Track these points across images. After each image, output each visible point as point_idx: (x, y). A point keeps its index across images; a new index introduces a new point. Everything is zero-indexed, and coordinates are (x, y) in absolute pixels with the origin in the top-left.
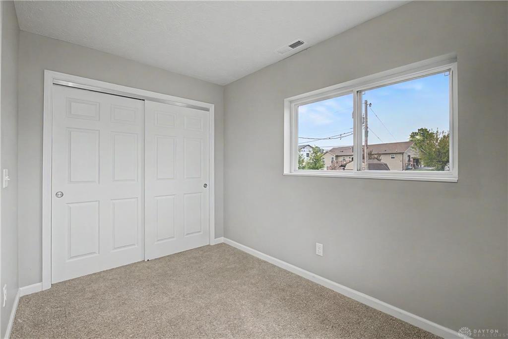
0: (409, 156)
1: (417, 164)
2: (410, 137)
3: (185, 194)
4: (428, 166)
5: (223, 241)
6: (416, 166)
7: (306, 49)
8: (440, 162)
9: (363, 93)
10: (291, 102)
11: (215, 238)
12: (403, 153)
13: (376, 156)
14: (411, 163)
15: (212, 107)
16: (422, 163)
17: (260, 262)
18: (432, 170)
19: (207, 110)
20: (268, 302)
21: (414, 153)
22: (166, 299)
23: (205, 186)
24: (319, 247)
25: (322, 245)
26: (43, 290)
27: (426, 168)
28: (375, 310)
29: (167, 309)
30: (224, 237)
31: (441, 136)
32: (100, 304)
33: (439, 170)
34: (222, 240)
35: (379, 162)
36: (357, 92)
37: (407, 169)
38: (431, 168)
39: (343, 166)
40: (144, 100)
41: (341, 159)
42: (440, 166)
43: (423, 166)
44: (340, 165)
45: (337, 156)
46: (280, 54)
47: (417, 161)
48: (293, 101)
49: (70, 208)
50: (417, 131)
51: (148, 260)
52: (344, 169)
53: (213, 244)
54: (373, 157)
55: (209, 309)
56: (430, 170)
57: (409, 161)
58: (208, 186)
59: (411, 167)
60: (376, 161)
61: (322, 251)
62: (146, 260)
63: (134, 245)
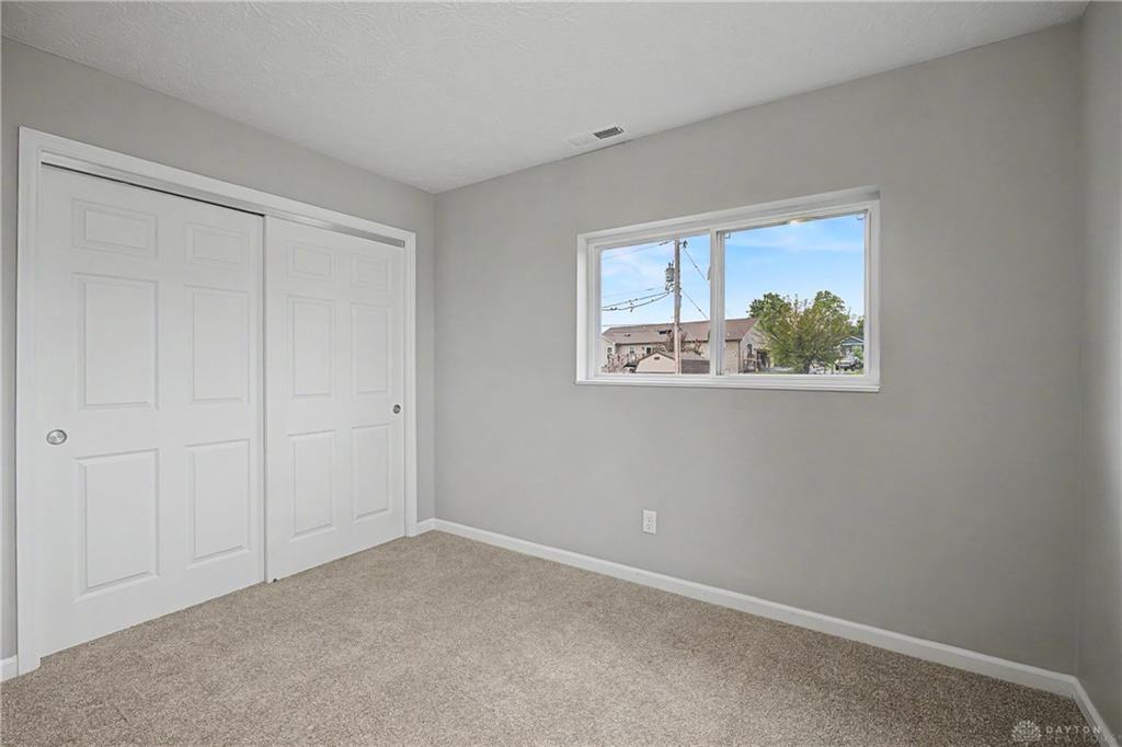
0: (750, 346)
1: (763, 362)
2: (750, 309)
3: (354, 428)
4: (782, 365)
5: (433, 527)
6: (762, 366)
7: (623, 143)
8: (800, 356)
9: (727, 235)
10: (588, 241)
11: (418, 521)
12: (739, 341)
13: (692, 346)
14: (755, 359)
15: (410, 239)
16: (772, 359)
17: (527, 560)
18: (789, 373)
19: (399, 243)
20: (569, 627)
21: (757, 339)
22: (356, 651)
23: (397, 409)
24: (650, 516)
25: (654, 513)
26: (20, 674)
27: (781, 369)
28: (752, 615)
29: (368, 668)
30: (438, 517)
31: (802, 310)
32: (199, 680)
33: (801, 373)
34: (432, 524)
35: (697, 358)
36: (717, 232)
37: (746, 371)
38: (785, 370)
39: (633, 366)
40: (262, 215)
41: (626, 350)
42: (802, 365)
43: (772, 365)
44: (625, 363)
45: (618, 346)
46: (573, 146)
47: (763, 355)
48: (592, 239)
49: (86, 467)
50: (762, 299)
51: (275, 580)
52: (633, 371)
53: (414, 535)
54: (687, 346)
55: (457, 655)
56: (784, 373)
57: (750, 355)
58: (402, 410)
59: (752, 368)
60: (692, 356)
61: (655, 524)
62: (270, 581)
63: (240, 548)
